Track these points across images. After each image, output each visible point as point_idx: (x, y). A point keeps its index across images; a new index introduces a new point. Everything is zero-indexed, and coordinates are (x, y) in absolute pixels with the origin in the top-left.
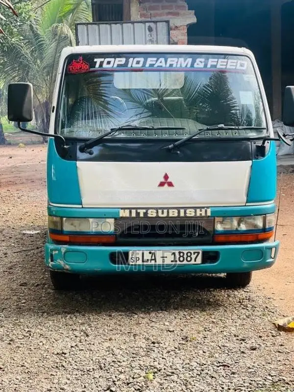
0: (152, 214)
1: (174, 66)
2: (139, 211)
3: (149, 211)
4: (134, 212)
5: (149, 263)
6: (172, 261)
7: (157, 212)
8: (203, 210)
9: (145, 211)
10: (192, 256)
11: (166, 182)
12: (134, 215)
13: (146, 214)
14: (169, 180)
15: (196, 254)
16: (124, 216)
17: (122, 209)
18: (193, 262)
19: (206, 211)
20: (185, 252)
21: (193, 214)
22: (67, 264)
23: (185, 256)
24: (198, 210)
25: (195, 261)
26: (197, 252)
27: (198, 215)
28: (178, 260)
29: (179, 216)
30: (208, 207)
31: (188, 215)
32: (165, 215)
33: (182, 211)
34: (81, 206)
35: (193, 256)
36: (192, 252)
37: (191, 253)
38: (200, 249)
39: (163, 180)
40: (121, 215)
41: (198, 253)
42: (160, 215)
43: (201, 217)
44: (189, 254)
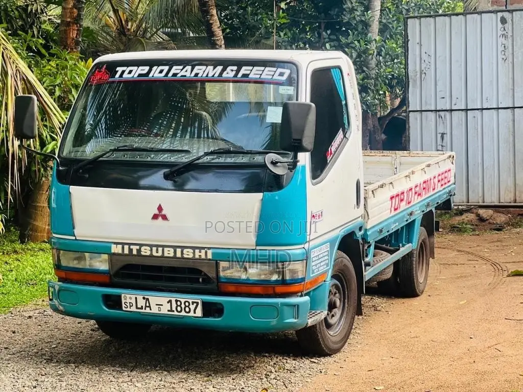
0: (146, 251)
1: (200, 75)
2: (132, 247)
3: (143, 248)
4: (126, 247)
5: (143, 311)
6: (168, 311)
7: (151, 250)
8: (203, 251)
9: (138, 247)
10: (190, 307)
11: (160, 215)
12: (126, 251)
13: (139, 251)
14: (163, 213)
15: (195, 304)
16: (116, 252)
18: (192, 314)
19: (206, 253)
20: (183, 301)
21: (191, 256)
22: (61, 305)
23: (183, 306)
24: (197, 251)
25: (195, 313)
26: (195, 302)
27: (197, 256)
28: (175, 310)
29: (175, 257)
30: (209, 248)
31: (185, 256)
32: (160, 254)
33: (179, 251)
34: (74, 238)
35: (192, 307)
36: (191, 301)
37: (189, 303)
38: (199, 298)
39: (157, 212)
40: (113, 251)
41: (197, 303)
42: (155, 254)
43: (200, 259)
44: (187, 304)
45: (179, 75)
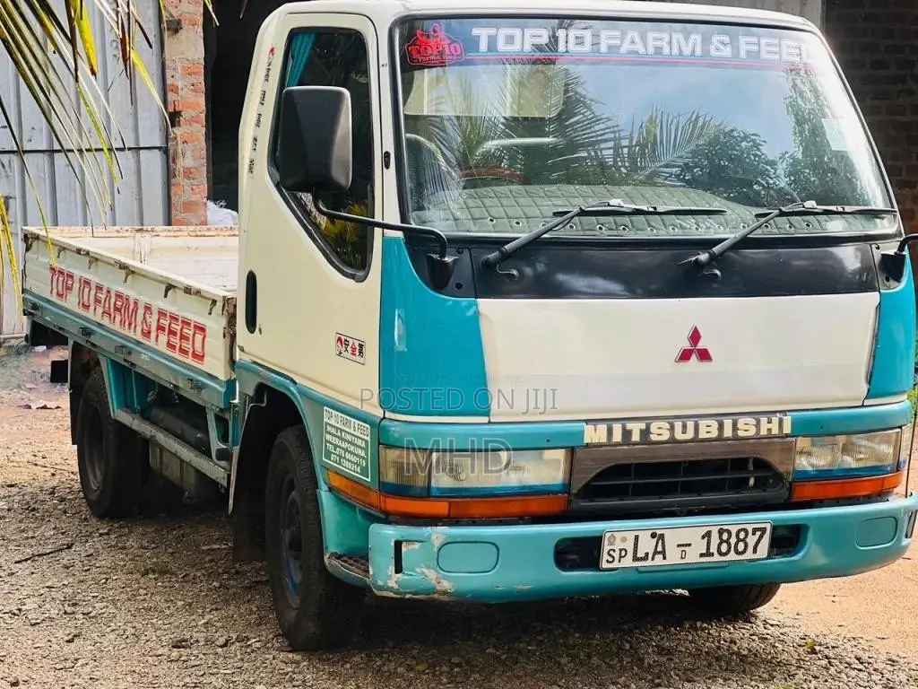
0: (660, 432)
1: (666, 50)
2: (630, 426)
3: (654, 427)
4: (617, 428)
5: (649, 563)
6: (702, 555)
7: (672, 428)
8: (775, 420)
9: (642, 425)
10: (748, 540)
11: (694, 351)
12: (617, 437)
13: (645, 433)
14: (701, 345)
15: (758, 533)
16: (595, 441)
17: (587, 421)
18: (749, 555)
19: (781, 422)
20: (734, 529)
21: (752, 432)
22: (445, 578)
23: (733, 540)
24: (764, 420)
25: (755, 551)
26: (758, 529)
27: (764, 432)
28: (716, 553)
29: (720, 438)
30: (784, 412)
31: (741, 433)
32: (690, 435)
33: (728, 423)
34: (485, 420)
35: (752, 540)
36: (750, 528)
37: (746, 531)
38: (768, 518)
39: (687, 345)
40: (587, 440)
41: (763, 530)
42: (679, 436)
43: (770, 437)
44: (742, 535)
45: (623, 50)
